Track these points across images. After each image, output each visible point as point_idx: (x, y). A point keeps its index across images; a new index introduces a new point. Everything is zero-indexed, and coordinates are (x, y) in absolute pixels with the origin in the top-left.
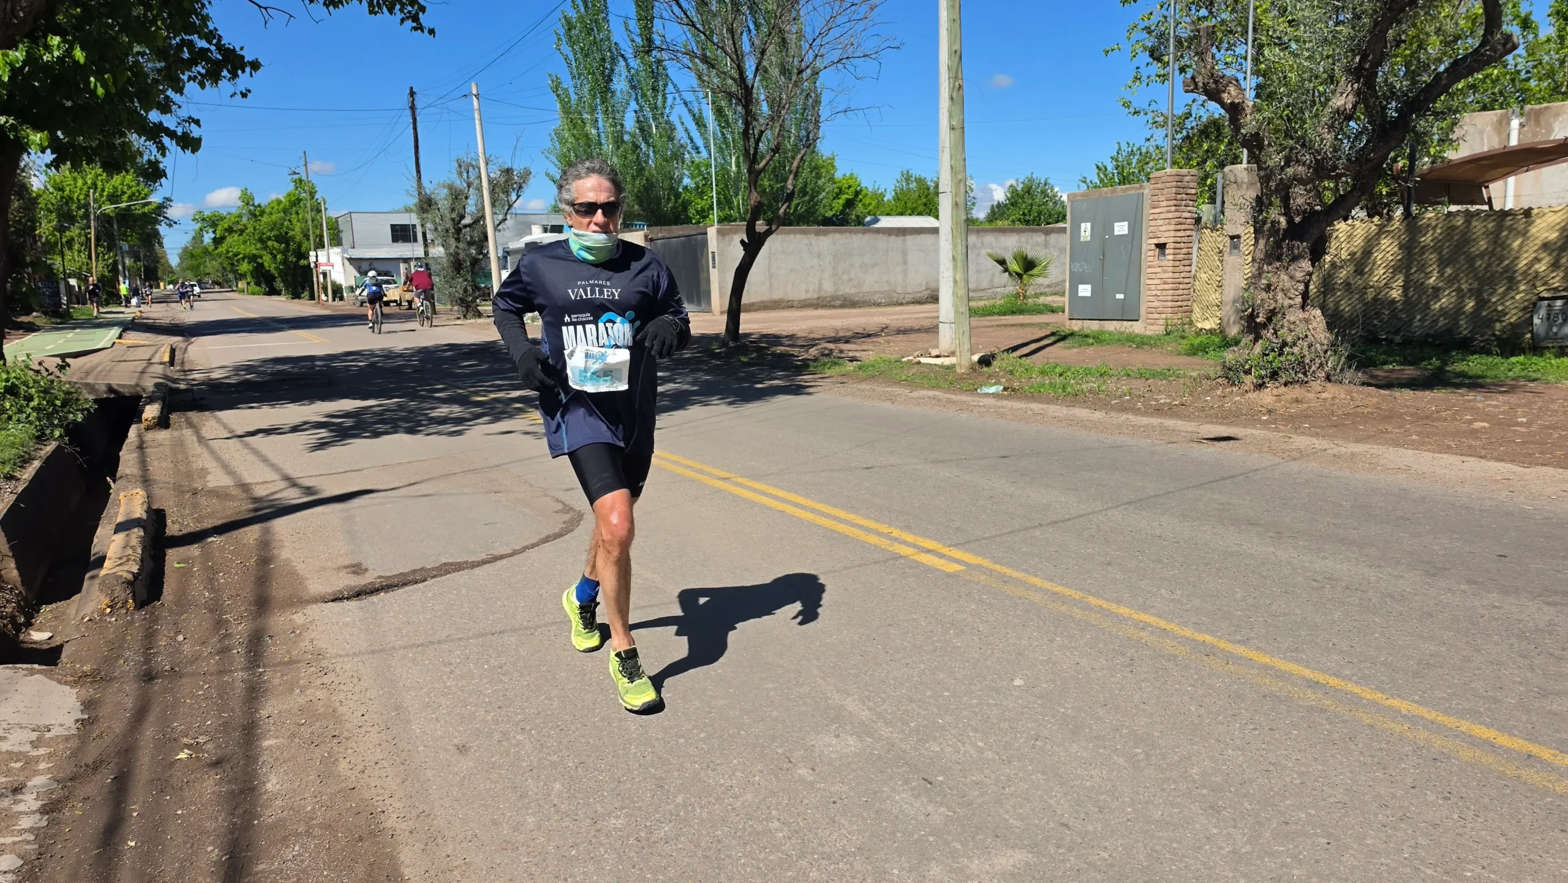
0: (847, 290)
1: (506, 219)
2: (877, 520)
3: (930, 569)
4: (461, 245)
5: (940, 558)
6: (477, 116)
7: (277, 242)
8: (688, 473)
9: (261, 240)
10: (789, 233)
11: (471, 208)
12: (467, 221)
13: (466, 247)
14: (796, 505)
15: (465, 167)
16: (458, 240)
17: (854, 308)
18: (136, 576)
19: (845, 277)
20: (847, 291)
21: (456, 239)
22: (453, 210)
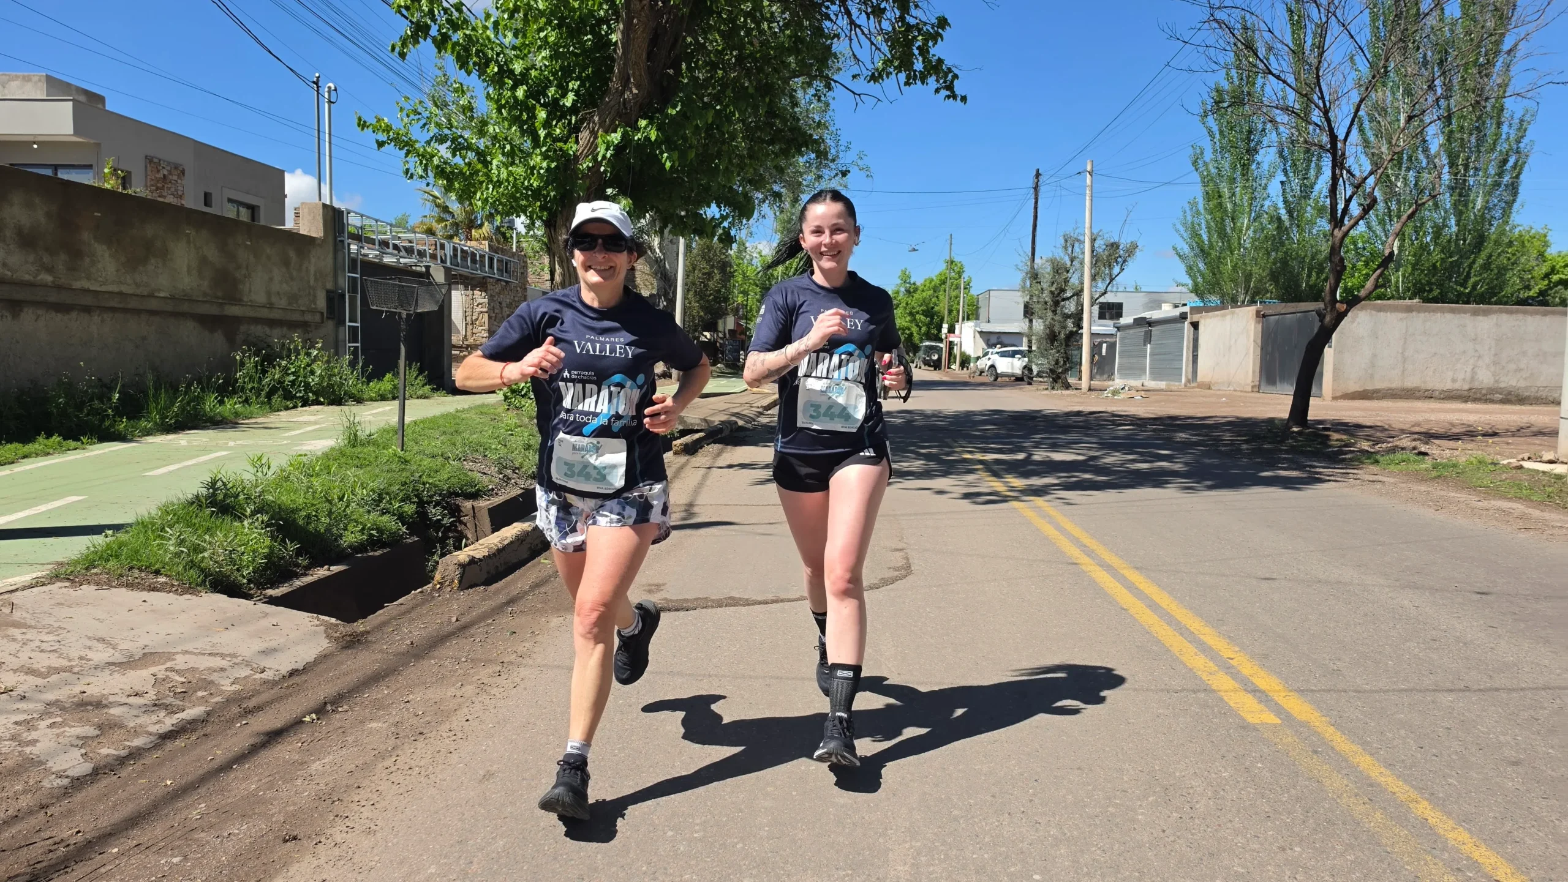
0: (1511, 381)
1: (1105, 293)
2: (1232, 640)
3: (1228, 712)
4: (1057, 318)
5: (1260, 702)
6: (1088, 192)
7: (925, 316)
8: (1075, 553)
9: (911, 314)
10: (1434, 311)
11: (1074, 280)
12: (1069, 294)
13: (1061, 320)
14: (1154, 606)
15: (1071, 242)
16: (1054, 312)
17: (1523, 404)
18: (473, 561)
19: (1513, 366)
20: (1513, 383)
21: (1053, 311)
22: (1053, 283)
